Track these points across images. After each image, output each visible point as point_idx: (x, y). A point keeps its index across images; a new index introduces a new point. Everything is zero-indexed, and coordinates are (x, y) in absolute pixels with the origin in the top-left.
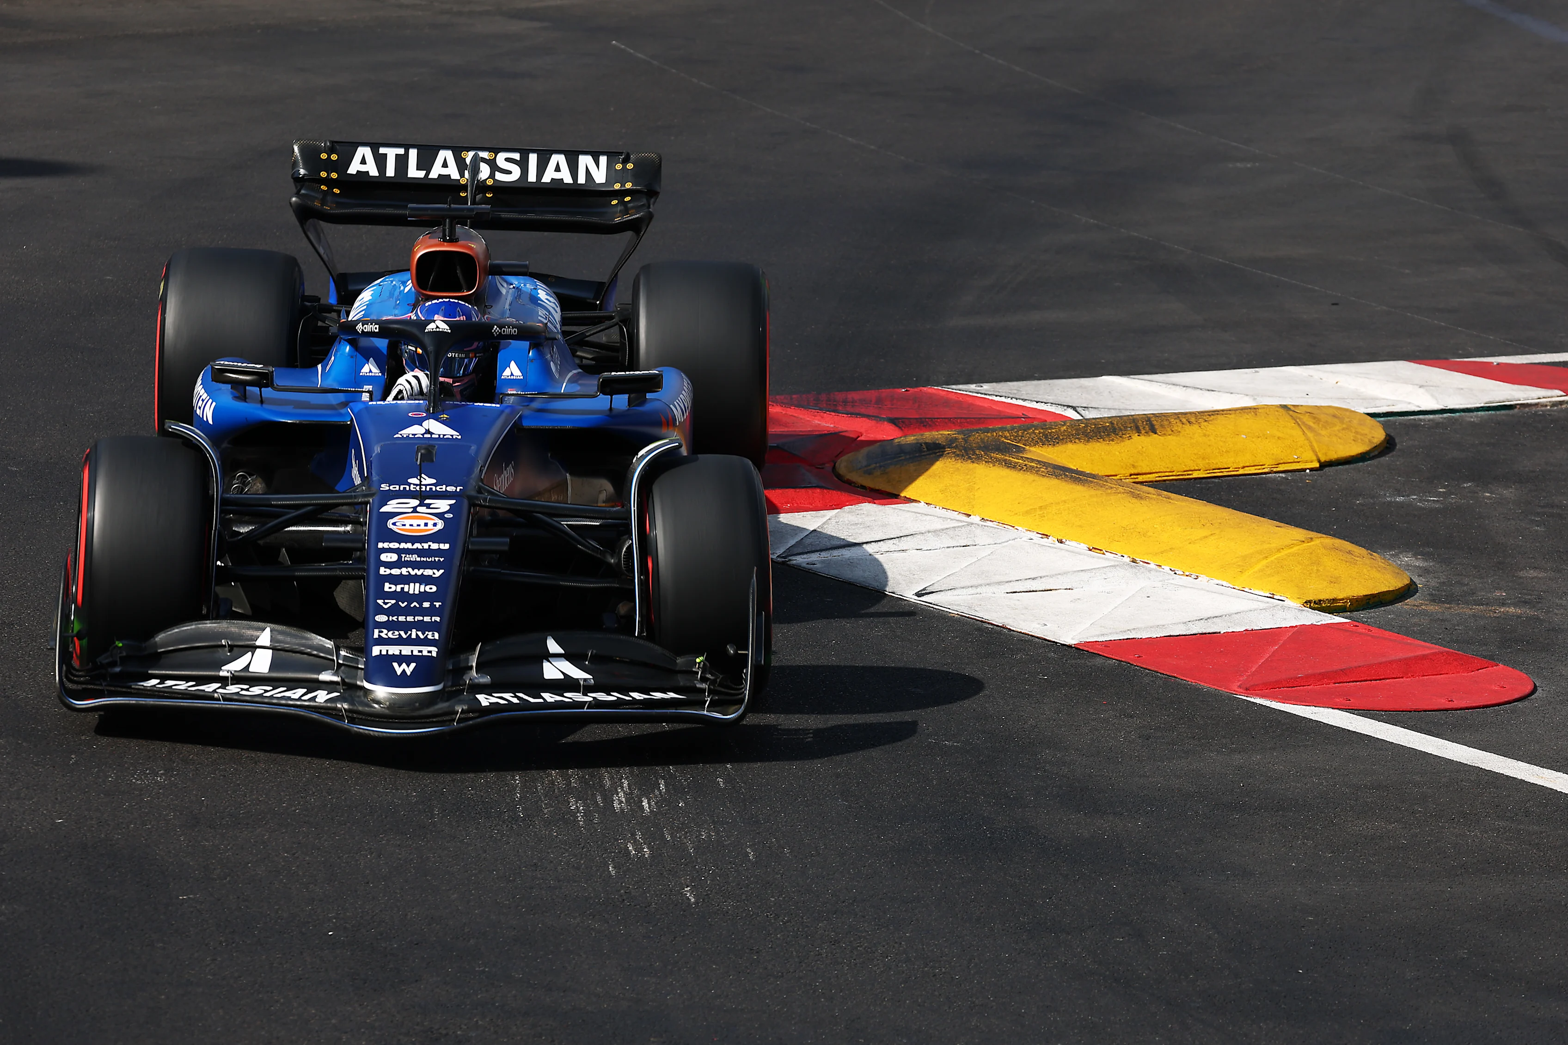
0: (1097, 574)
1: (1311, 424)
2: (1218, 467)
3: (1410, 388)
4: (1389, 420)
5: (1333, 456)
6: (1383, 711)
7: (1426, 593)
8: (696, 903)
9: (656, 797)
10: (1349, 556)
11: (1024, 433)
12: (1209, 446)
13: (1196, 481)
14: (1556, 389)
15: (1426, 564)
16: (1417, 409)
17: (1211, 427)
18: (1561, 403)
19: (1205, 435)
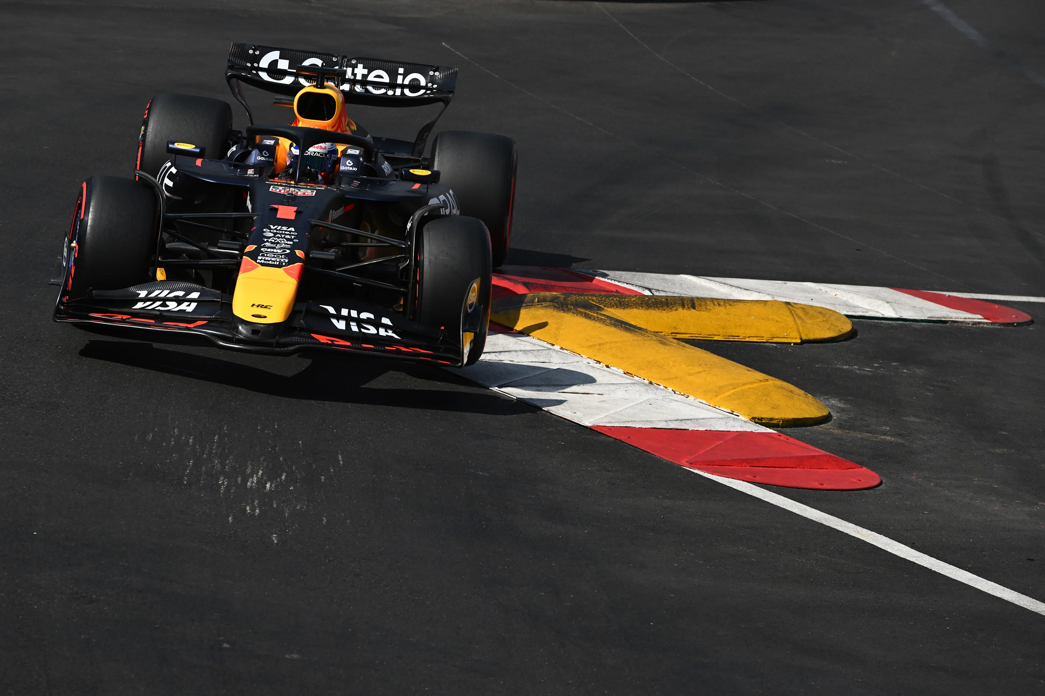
0: (622, 387)
1: (802, 316)
2: (731, 335)
3: (880, 302)
4: (861, 321)
5: (812, 337)
6: (775, 486)
7: (837, 422)
8: (277, 544)
9: (277, 482)
10: (790, 394)
11: (606, 299)
12: (729, 321)
13: (716, 342)
14: (978, 314)
15: (845, 406)
16: (881, 316)
17: (732, 308)
18: (979, 323)
19: (727, 314)
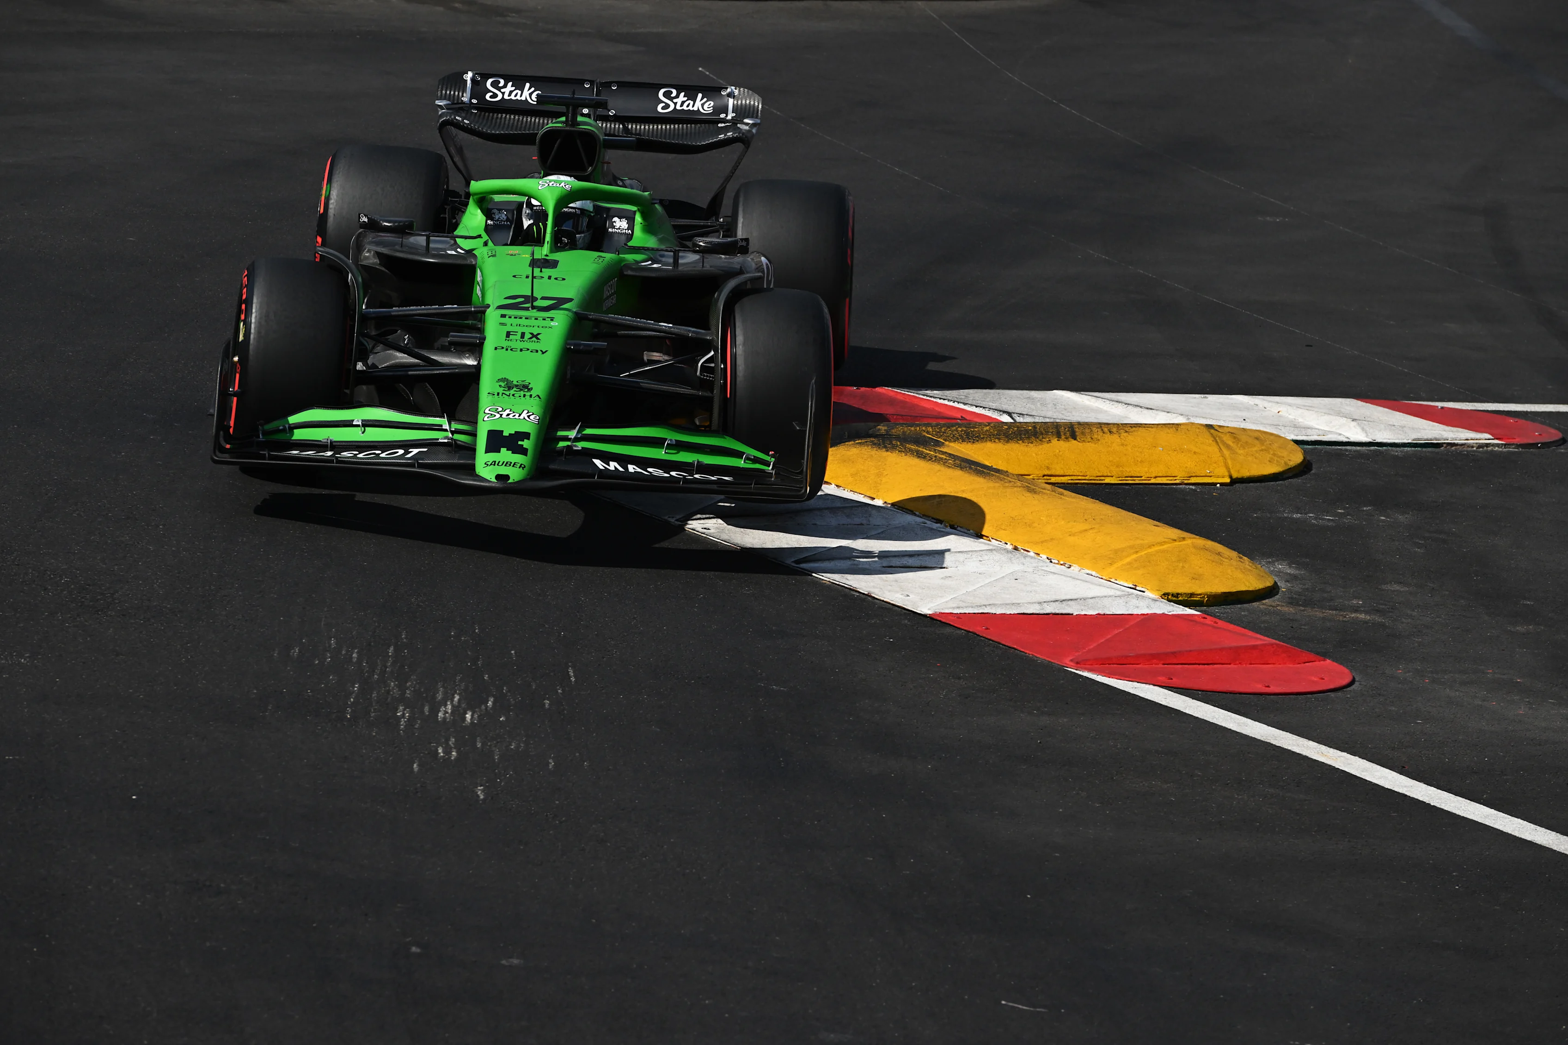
0: (974, 556)
1: (1230, 443)
2: (1130, 475)
3: (1344, 420)
4: (1317, 448)
5: (1246, 473)
6: (1200, 691)
7: (1286, 596)
8: (484, 800)
9: (481, 710)
10: (1217, 557)
11: (946, 429)
12: (1125, 455)
13: (1107, 486)
14: (1487, 433)
15: (1297, 572)
16: (1345, 440)
17: (1130, 437)
18: (1487, 445)
19: (1123, 445)
